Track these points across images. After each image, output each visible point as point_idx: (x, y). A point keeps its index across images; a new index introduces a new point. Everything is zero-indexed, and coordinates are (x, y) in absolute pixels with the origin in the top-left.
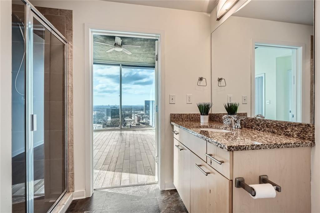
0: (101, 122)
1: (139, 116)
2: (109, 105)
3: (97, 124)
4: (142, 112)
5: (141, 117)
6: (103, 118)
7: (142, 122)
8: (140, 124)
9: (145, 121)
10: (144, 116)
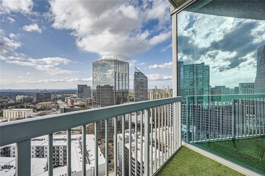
0: (30, 107)
1: (72, 99)
2: (37, 89)
3: (26, 108)
4: (74, 95)
5: (75, 100)
6: (32, 102)
7: (76, 104)
8: (75, 106)
9: (79, 103)
10: (77, 99)
